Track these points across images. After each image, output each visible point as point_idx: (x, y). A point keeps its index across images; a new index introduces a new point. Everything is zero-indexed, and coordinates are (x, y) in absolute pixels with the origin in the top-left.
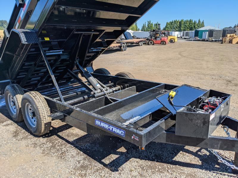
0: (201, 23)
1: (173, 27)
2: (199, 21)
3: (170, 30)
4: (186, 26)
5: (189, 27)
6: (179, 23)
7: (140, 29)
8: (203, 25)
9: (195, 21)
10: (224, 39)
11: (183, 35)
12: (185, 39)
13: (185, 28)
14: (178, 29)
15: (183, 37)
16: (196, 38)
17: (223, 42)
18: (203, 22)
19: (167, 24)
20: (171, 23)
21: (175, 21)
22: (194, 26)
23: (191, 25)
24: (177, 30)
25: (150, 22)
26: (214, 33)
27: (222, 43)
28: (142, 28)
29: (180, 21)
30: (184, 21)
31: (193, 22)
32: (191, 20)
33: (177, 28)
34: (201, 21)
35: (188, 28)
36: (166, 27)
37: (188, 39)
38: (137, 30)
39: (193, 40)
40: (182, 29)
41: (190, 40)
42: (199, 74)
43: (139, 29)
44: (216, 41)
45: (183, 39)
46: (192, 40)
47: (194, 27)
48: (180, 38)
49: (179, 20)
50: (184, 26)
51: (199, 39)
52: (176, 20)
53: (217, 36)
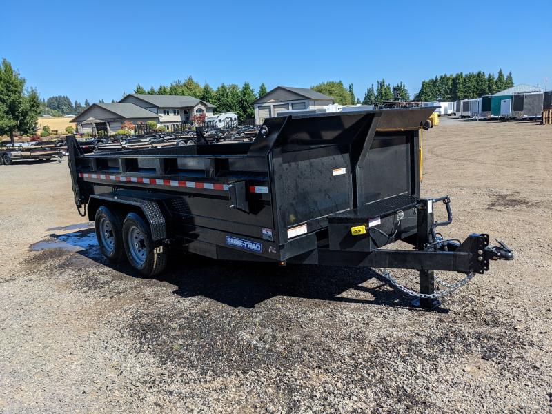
0: (505, 78)
1: (439, 91)
2: (501, 74)
3: (431, 98)
4: (469, 87)
5: (478, 89)
6: (451, 82)
7: (362, 100)
8: (509, 84)
9: (492, 74)
10: (544, 113)
11: (458, 110)
12: (462, 117)
13: (466, 92)
14: (449, 96)
15: (458, 114)
16: (486, 115)
17: (544, 120)
18: (510, 77)
19: (423, 86)
20: (434, 82)
21: (442, 78)
22: (490, 88)
23: (480, 83)
24: (447, 99)
25: (383, 82)
26: (525, 100)
27: (541, 123)
28: (365, 98)
29: (454, 76)
30: (464, 76)
31: (487, 77)
32: (479, 73)
33: (447, 93)
34: (506, 75)
35: (473, 92)
36: (422, 92)
37: (469, 117)
38: (353, 104)
39: (480, 120)
40: (459, 95)
41: (473, 120)
42: (450, 187)
43: (358, 99)
44: (531, 119)
45: (458, 118)
46: (476, 120)
47: (489, 90)
48: (453, 116)
49: (451, 75)
50: (464, 88)
51: (492, 116)
52: (445, 75)
53: (533, 107)
